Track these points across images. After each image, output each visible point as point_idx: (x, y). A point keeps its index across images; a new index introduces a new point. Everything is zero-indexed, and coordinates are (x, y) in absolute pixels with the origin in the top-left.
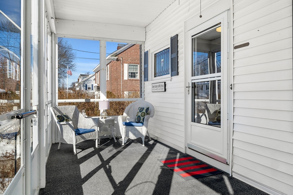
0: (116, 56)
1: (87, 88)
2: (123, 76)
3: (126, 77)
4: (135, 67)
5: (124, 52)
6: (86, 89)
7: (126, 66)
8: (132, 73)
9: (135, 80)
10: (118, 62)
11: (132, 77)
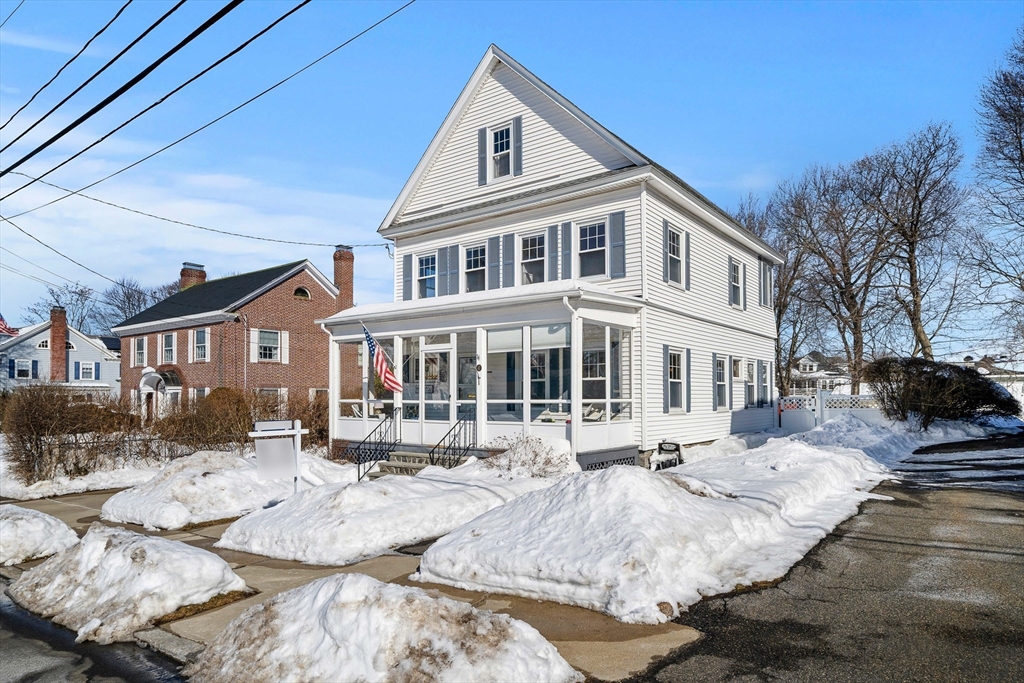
0: (233, 312)
1: (16, 372)
2: (248, 355)
3: (254, 358)
4: (271, 336)
5: (251, 304)
6: (12, 376)
7: (254, 334)
8: (265, 349)
9: (273, 364)
10: (238, 325)
11: (265, 356)
